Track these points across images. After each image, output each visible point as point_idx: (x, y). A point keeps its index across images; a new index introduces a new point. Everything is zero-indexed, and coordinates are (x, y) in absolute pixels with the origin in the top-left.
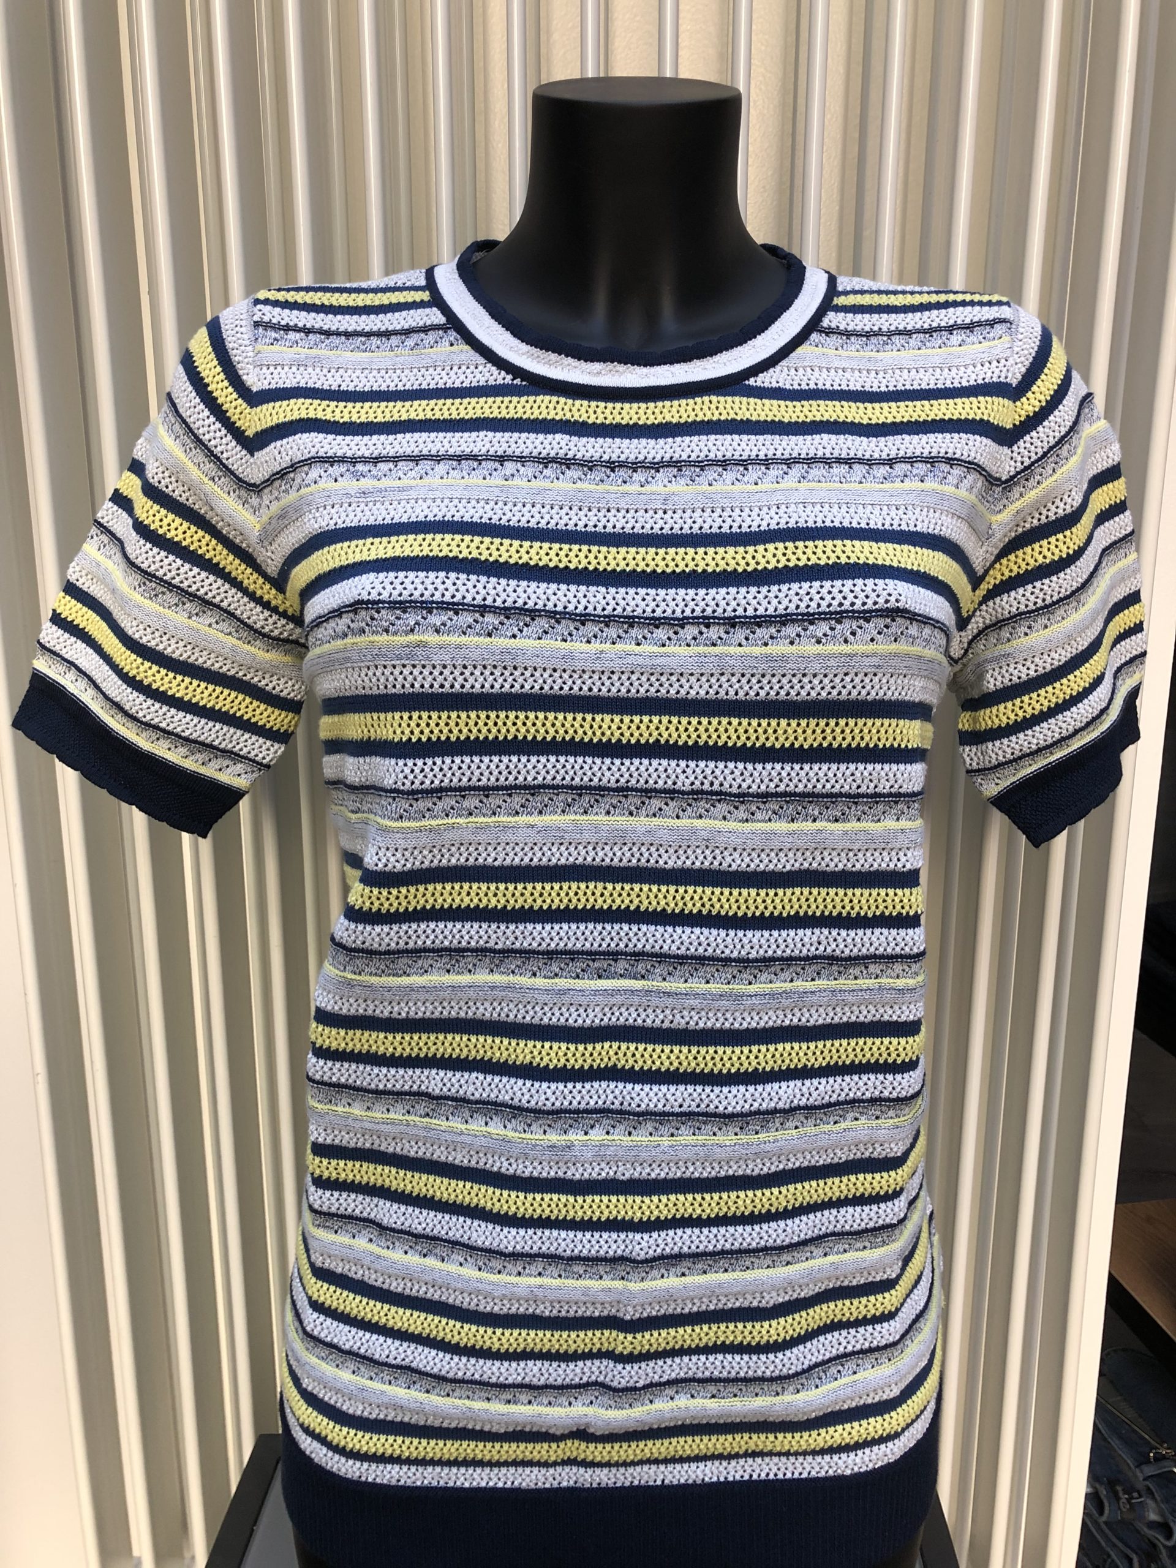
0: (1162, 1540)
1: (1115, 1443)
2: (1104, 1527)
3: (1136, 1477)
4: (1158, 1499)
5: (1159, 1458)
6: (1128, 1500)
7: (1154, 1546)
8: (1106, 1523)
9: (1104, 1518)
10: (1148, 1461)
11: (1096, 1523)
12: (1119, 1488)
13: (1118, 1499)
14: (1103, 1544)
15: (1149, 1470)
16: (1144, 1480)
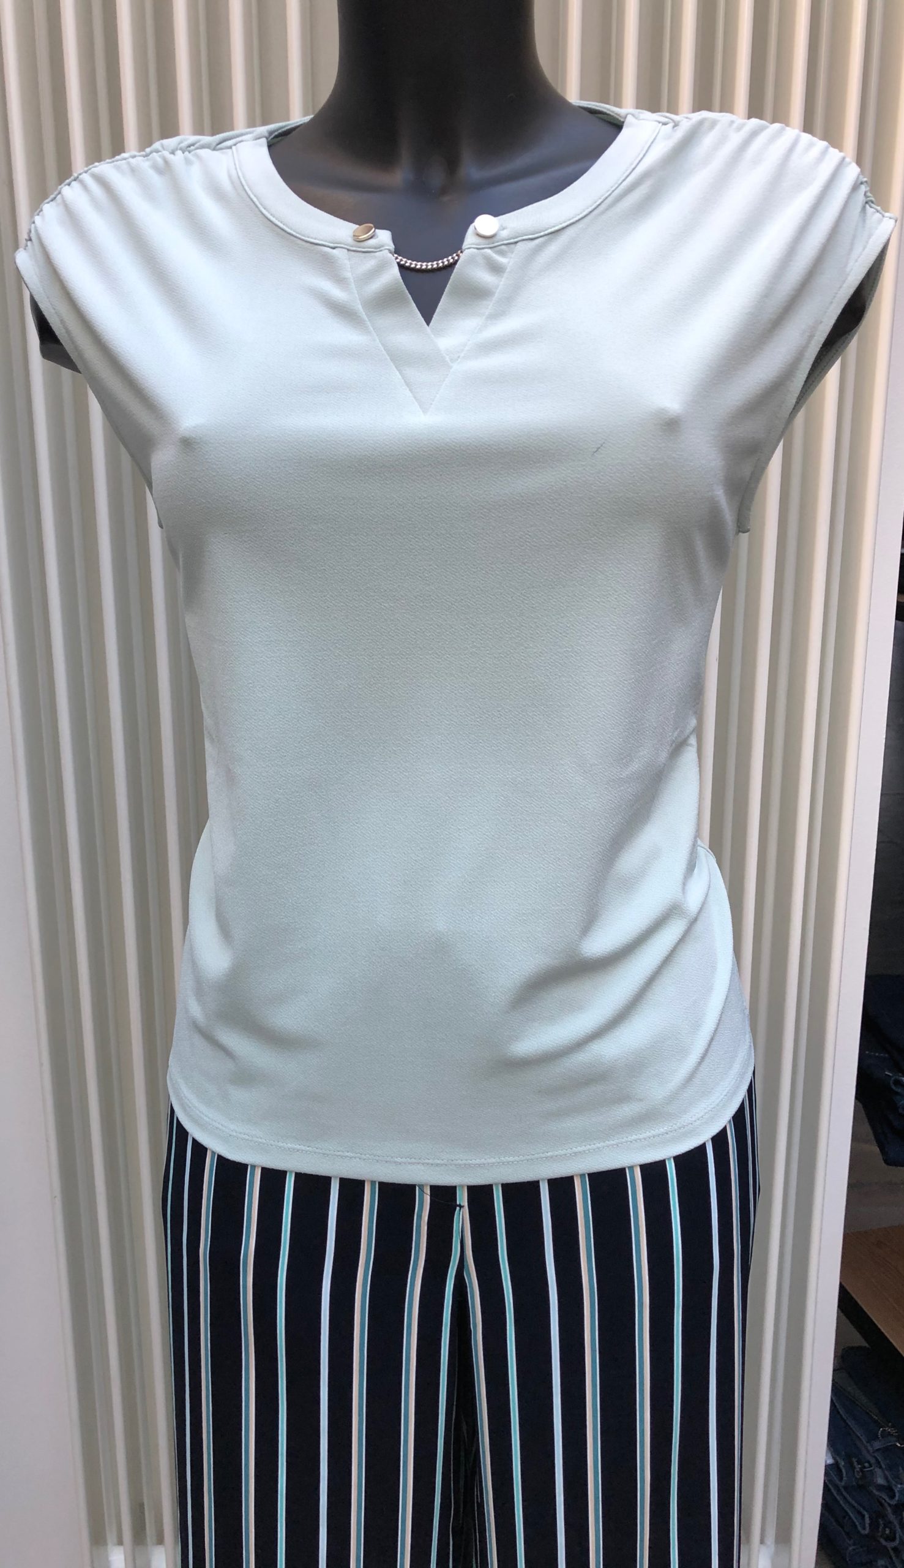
0: (887, 1500)
1: (851, 1423)
2: (843, 1490)
3: (868, 1451)
4: (884, 1466)
5: (885, 1435)
6: (861, 1470)
7: (881, 1504)
8: (846, 1488)
9: (843, 1484)
10: (876, 1438)
11: (837, 1487)
12: (854, 1460)
13: (853, 1468)
14: (841, 1502)
15: (877, 1445)
16: (873, 1452)
